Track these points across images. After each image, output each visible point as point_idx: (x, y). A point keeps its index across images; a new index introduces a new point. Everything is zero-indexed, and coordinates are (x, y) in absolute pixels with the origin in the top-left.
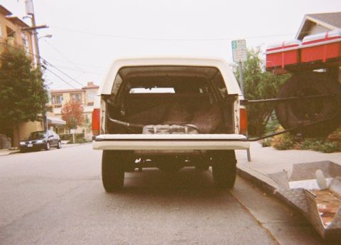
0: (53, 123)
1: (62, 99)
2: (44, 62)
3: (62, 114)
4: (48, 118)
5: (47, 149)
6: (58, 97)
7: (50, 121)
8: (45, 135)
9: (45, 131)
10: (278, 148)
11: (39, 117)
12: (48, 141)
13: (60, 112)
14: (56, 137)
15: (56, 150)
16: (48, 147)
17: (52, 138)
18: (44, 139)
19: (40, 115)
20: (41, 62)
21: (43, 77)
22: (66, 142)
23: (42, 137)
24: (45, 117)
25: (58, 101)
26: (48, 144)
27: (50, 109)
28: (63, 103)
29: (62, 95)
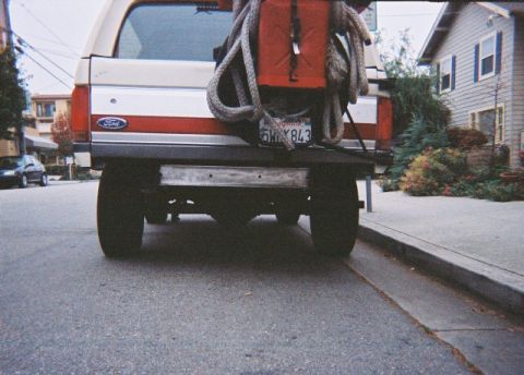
0: (35, 145)
1: (55, 110)
2: (20, 41)
3: (53, 133)
4: (26, 136)
5: (22, 186)
6: (47, 106)
7: (31, 142)
8: (19, 163)
9: (20, 157)
10: (412, 192)
11: (10, 133)
12: (25, 173)
13: (49, 131)
14: (39, 166)
15: (39, 189)
16: (25, 183)
17: (31, 169)
18: (18, 169)
19: (13, 130)
20: (15, 40)
21: (18, 66)
22: (58, 177)
23: (14, 166)
24: (20, 135)
25: (48, 113)
26: (25, 178)
27: (32, 123)
28: (55, 115)
29: (54, 103)
